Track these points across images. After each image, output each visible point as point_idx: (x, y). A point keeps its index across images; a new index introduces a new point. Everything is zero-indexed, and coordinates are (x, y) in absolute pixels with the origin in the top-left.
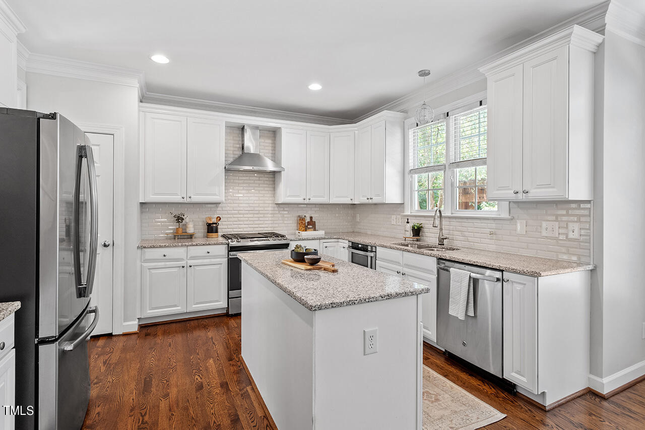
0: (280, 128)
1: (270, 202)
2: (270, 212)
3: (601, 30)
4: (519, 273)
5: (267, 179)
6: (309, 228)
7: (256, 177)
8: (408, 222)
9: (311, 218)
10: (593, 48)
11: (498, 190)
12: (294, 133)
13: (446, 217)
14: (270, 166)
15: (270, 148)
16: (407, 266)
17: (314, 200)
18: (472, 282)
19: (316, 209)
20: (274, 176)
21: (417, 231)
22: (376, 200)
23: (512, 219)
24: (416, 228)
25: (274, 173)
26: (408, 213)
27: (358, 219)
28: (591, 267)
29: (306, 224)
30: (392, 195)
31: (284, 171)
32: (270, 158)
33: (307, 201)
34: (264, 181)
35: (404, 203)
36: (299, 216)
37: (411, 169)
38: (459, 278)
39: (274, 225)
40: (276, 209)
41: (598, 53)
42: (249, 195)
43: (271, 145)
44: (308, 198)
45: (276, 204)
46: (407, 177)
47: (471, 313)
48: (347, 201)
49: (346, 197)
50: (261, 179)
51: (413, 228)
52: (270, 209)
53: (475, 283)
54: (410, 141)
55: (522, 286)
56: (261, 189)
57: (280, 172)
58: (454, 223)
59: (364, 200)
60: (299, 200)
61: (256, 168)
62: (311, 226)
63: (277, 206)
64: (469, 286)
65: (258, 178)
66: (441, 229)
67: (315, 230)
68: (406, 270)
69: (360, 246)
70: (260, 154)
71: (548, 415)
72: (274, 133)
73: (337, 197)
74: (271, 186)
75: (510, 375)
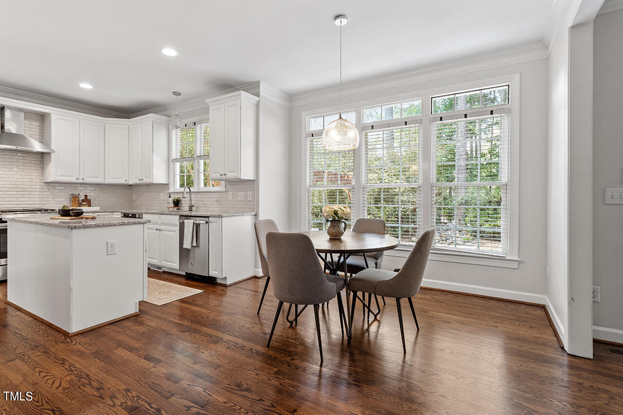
0: (49, 113)
1: (38, 181)
2: (38, 190)
3: (258, 95)
4: (214, 217)
5: (34, 159)
6: (84, 205)
7: (19, 156)
8: (170, 197)
9: (86, 196)
10: (255, 103)
11: (215, 173)
12: (64, 120)
13: (194, 192)
14: (37, 147)
15: (38, 131)
16: (163, 224)
17: (87, 180)
18: (195, 225)
19: (91, 189)
20: (42, 158)
21: (177, 203)
22: (146, 181)
23: (227, 192)
24: (175, 200)
25: (42, 154)
26: (171, 190)
27: (134, 197)
28: (254, 214)
29: (80, 202)
30: (159, 177)
31: (54, 152)
32: (38, 139)
33: (81, 181)
34: (29, 160)
35: (168, 184)
36: (72, 194)
37: (173, 158)
38: (189, 224)
39: (43, 202)
40: (45, 187)
41: (257, 105)
42: (11, 173)
43: (38, 127)
44: (82, 177)
45: (45, 183)
46: (171, 164)
47: (195, 244)
48: (122, 181)
49: (121, 178)
50: (26, 158)
51: (174, 200)
52: (38, 187)
53: (197, 226)
54: (173, 138)
55: (216, 224)
56: (27, 168)
57: (49, 153)
58: (199, 196)
59: (136, 181)
60: (73, 179)
61: (19, 148)
62: (85, 203)
63: (47, 184)
64: (193, 229)
65: (22, 158)
66: (191, 200)
67: (90, 206)
68: (162, 227)
69: (130, 215)
70: (25, 135)
71: (228, 288)
72: (43, 118)
73: (112, 178)
74: (39, 166)
75: (213, 273)
